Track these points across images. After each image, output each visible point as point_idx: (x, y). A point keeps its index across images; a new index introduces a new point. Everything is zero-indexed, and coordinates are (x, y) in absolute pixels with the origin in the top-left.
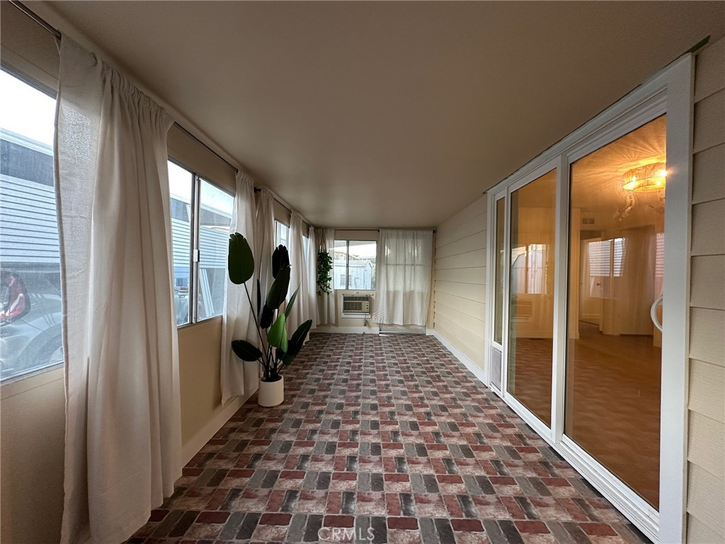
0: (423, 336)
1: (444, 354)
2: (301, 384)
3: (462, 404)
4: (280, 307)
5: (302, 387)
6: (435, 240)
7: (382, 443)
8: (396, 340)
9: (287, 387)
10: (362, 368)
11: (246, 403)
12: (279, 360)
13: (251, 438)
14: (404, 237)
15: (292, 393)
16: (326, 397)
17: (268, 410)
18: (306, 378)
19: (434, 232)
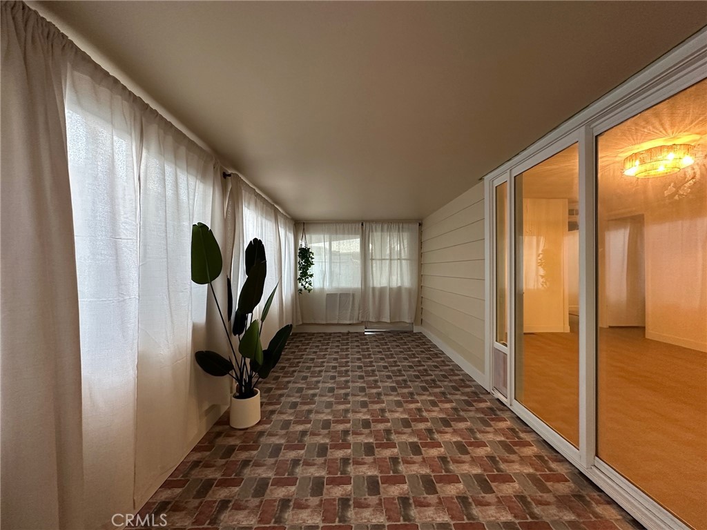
0: (411, 333)
1: (436, 354)
2: (281, 395)
3: (465, 416)
4: (254, 311)
5: (283, 399)
6: (421, 233)
7: (380, 475)
8: (383, 339)
9: (265, 400)
10: (350, 373)
11: (214, 425)
12: (254, 373)
13: (218, 476)
14: (389, 230)
15: (271, 408)
16: (310, 412)
17: (242, 432)
18: (287, 389)
19: (420, 225)
